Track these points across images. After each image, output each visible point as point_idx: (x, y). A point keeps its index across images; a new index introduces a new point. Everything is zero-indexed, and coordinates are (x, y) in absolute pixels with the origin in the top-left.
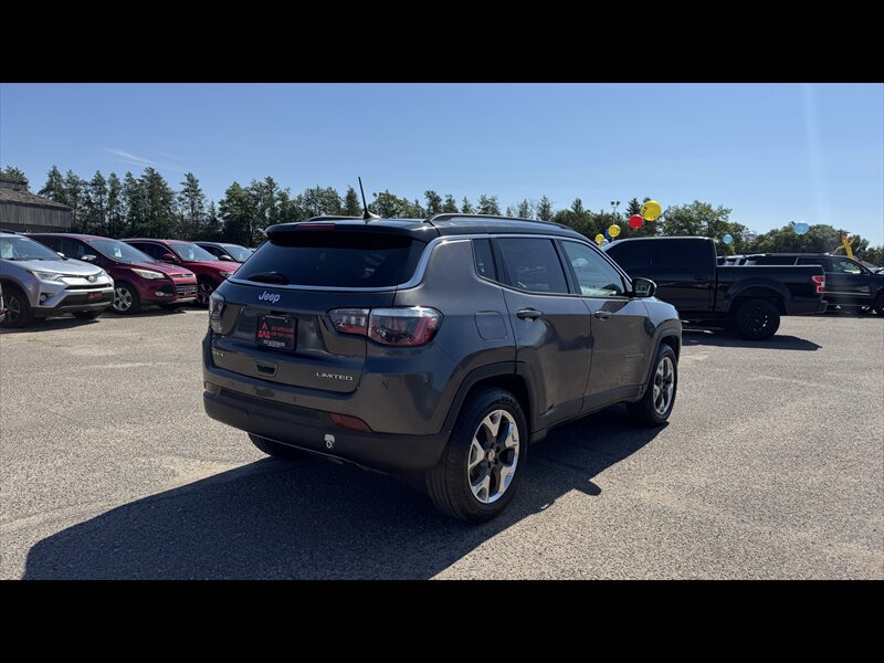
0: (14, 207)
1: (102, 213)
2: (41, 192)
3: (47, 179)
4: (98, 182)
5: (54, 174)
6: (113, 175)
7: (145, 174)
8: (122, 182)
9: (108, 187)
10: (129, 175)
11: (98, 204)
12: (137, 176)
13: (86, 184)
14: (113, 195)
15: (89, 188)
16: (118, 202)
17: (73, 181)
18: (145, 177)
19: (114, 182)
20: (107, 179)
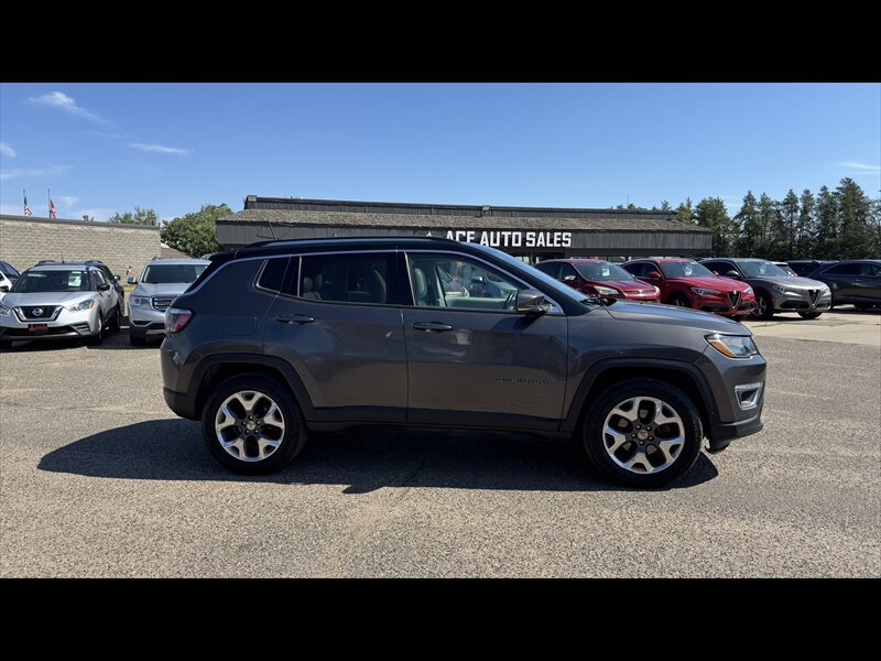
0: (662, 235)
1: (792, 231)
2: (736, 217)
3: (742, 205)
4: (791, 201)
5: (749, 199)
6: (807, 192)
7: (841, 185)
8: (815, 197)
9: (800, 204)
10: (825, 188)
11: (789, 222)
12: (832, 190)
13: (778, 203)
14: (805, 211)
15: (780, 207)
16: (810, 219)
17: (765, 203)
18: (840, 189)
19: (807, 198)
20: (799, 196)
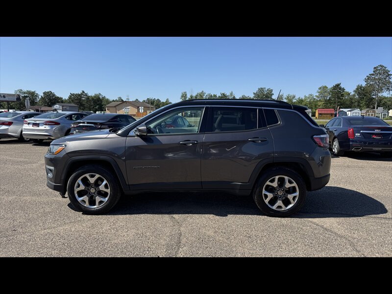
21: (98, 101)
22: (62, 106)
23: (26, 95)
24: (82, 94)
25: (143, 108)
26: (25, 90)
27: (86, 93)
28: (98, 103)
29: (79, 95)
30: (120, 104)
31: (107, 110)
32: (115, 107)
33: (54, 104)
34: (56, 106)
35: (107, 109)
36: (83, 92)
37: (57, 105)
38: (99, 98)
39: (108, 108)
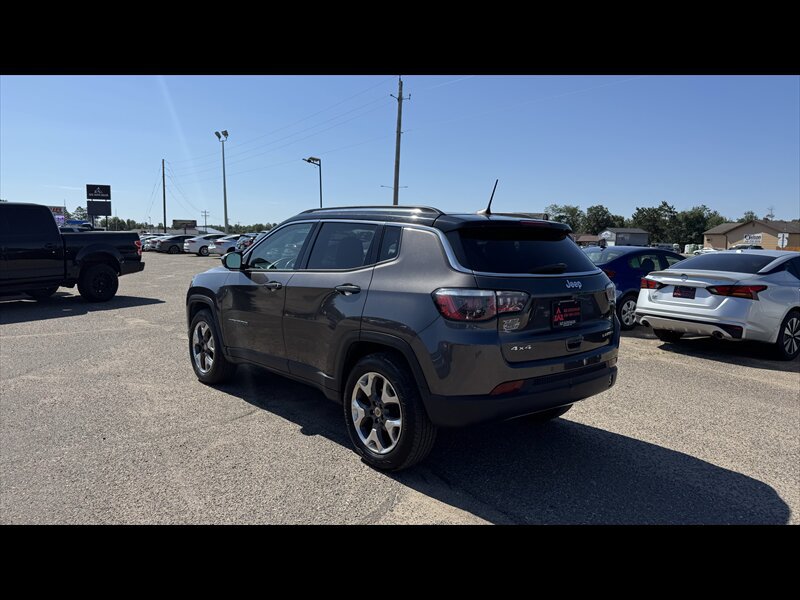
21: (699, 222)
22: (617, 234)
23: (562, 214)
24: (661, 208)
25: (787, 235)
26: (561, 205)
27: (670, 205)
28: (697, 226)
29: (655, 211)
30: (737, 228)
31: (705, 241)
32: (724, 234)
33: (603, 229)
34: (606, 234)
35: (705, 238)
36: (665, 204)
37: (608, 232)
38: (701, 216)
39: (709, 237)
